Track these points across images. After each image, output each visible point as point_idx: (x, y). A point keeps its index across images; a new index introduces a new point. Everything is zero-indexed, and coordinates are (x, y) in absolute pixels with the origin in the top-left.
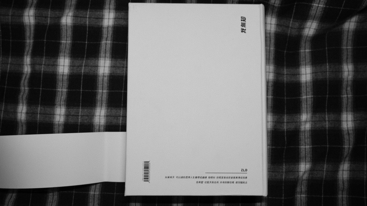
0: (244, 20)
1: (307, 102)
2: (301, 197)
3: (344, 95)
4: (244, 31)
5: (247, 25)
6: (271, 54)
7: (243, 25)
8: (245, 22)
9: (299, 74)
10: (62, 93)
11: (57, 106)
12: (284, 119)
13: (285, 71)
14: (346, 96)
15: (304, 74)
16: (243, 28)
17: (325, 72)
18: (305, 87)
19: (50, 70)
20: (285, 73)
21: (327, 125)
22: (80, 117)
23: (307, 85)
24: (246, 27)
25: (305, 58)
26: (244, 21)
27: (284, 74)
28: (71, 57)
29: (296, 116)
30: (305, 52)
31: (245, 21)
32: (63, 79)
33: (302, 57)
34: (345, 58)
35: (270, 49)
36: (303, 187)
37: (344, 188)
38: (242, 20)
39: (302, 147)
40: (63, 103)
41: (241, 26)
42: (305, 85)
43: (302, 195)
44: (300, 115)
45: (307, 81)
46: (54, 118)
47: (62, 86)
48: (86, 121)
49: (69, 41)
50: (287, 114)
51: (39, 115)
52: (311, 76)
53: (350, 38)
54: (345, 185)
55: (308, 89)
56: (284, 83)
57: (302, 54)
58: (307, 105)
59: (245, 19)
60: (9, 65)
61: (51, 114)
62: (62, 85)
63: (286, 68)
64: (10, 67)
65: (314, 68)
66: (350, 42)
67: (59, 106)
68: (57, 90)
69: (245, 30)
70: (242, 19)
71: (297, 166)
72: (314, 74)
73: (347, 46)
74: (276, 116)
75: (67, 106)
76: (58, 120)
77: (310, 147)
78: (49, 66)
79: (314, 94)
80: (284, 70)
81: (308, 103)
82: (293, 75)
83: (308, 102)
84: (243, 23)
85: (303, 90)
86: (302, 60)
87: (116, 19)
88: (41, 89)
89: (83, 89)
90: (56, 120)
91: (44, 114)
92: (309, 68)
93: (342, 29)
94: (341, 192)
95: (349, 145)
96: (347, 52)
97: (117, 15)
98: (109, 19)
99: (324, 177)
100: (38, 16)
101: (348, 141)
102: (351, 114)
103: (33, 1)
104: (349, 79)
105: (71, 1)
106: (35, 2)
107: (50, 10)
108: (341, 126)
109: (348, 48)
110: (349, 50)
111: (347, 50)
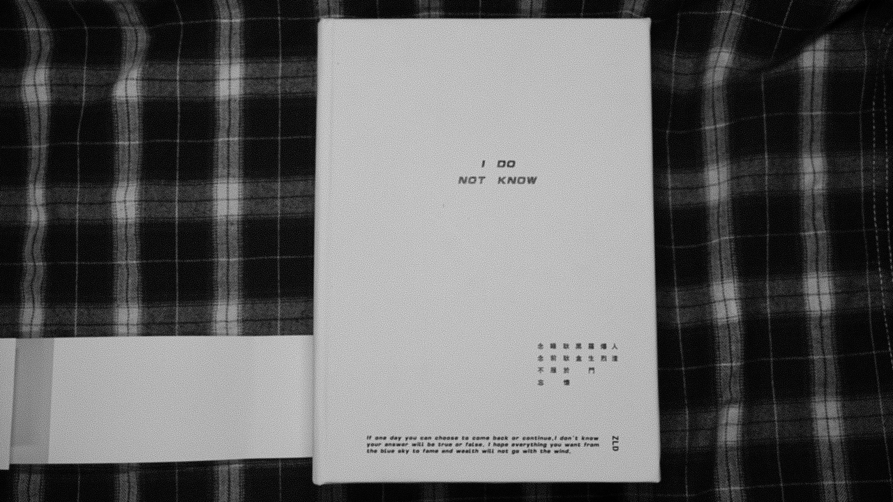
2: (730, 491)
3: (809, 230)
9: (703, 187)
14: (812, 233)
17: (759, 176)
19: (95, 215)
21: (769, 308)
34: (806, 138)
37: (833, 460)
43: (733, 488)
50: (679, 286)
53: (819, 89)
54: (835, 454)
58: (720, 259)
66: (818, 101)
73: (812, 111)
75: (143, 301)
79: (735, 232)
87: (249, 81)
89: (179, 258)
93: (797, 69)
94: (829, 473)
95: (824, 353)
96: (813, 124)
97: (250, 71)
98: (230, 80)
99: (777, 436)
100: (59, 85)
101: (819, 345)
102: (829, 277)
103: (40, 46)
104: (816, 192)
105: (137, 41)
106: (47, 49)
107: (85, 68)
108: (803, 306)
109: (813, 114)
110: (816, 121)
111: (812, 121)
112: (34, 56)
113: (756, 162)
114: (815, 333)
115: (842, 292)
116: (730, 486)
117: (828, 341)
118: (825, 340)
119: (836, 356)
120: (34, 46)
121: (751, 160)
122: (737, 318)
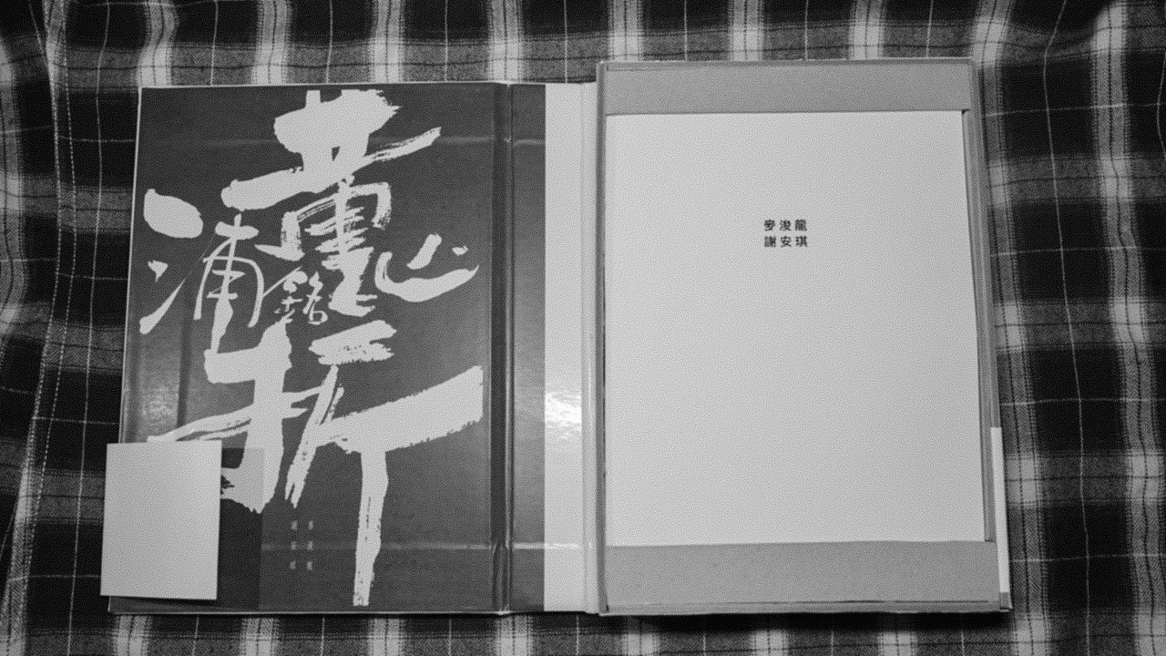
2: (1026, 564)
3: (1115, 245)
14: (1119, 248)
17: (1046, 180)
21: (1072, 337)
34: (1103, 137)
36: (1028, 533)
37: (1147, 528)
43: (1029, 560)
53: (1118, 75)
54: (1150, 521)
58: (1000, 279)
60: (98, 214)
64: (102, 220)
65: (1014, 170)
66: (1118, 91)
72: (1015, 187)
73: (1110, 102)
77: (1028, 405)
79: (1017, 247)
87: (409, 67)
93: (1088, 52)
94: (1141, 543)
95: (1140, 395)
96: (1111, 119)
97: (410, 55)
98: (387, 64)
99: (1082, 497)
100: (182, 67)
101: (1135, 385)
102: (1141, 303)
103: (163, 24)
104: (1121, 201)
105: (276, 16)
106: (171, 27)
107: (214, 47)
108: (1113, 336)
109: (1113, 106)
110: (1116, 115)
111: (1111, 116)
112: (155, 35)
113: (1040, 165)
114: (1130, 370)
115: (1157, 323)
116: (1026, 557)
117: (1146, 379)
118: (1144, 378)
119: (1155, 400)
120: (155, 24)
121: (1034, 162)
122: (1020, 348)
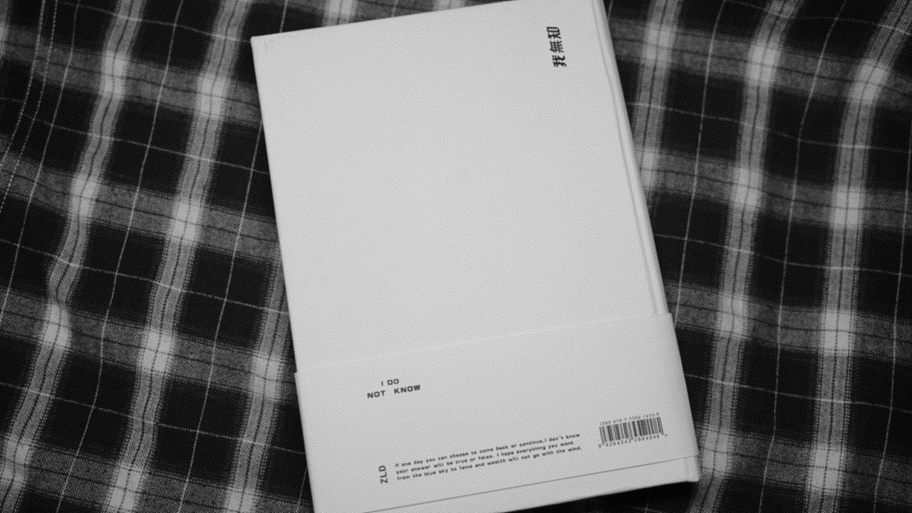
0: (555, 33)
1: (841, 282)
4: (561, 61)
5: (564, 45)
6: (755, 140)
7: (556, 47)
8: (559, 40)
10: (199, 165)
11: (182, 197)
12: (776, 316)
13: (794, 191)
15: (841, 208)
16: (557, 54)
18: (842, 241)
20: (793, 198)
22: (238, 237)
23: (847, 236)
24: (563, 52)
25: (851, 166)
26: (555, 36)
27: (789, 199)
28: (233, 78)
29: (809, 315)
30: (853, 149)
31: (560, 38)
32: (206, 129)
33: (842, 162)
35: (754, 128)
38: (550, 36)
39: (823, 400)
40: (198, 191)
41: (552, 49)
42: (841, 236)
44: (819, 312)
45: (849, 227)
46: (168, 226)
47: (203, 147)
48: (252, 252)
49: (232, 36)
51: (132, 213)
52: (861, 217)
55: (847, 248)
56: (785, 222)
57: (843, 152)
59: (558, 31)
60: (67, 70)
61: (162, 215)
62: (201, 145)
63: (798, 184)
64: (69, 76)
65: (871, 198)
67: (187, 198)
68: (187, 155)
69: (564, 59)
70: (551, 34)
71: (806, 451)
72: (868, 212)
74: (758, 306)
76: (180, 235)
77: (845, 404)
78: (177, 93)
80: (790, 187)
81: (844, 286)
82: (812, 203)
83: (844, 282)
84: (554, 43)
85: (835, 248)
86: (841, 168)
88: (148, 146)
90: (174, 234)
91: (146, 212)
92: (858, 195)
